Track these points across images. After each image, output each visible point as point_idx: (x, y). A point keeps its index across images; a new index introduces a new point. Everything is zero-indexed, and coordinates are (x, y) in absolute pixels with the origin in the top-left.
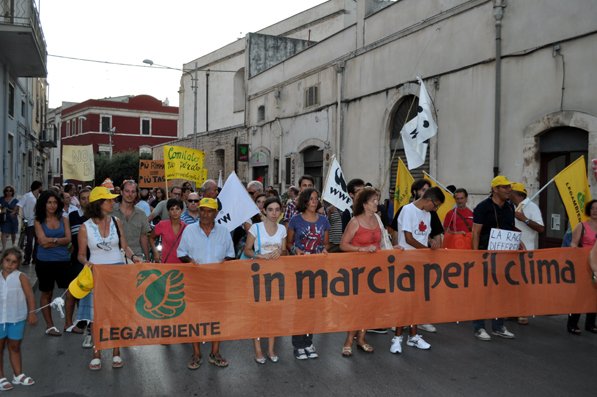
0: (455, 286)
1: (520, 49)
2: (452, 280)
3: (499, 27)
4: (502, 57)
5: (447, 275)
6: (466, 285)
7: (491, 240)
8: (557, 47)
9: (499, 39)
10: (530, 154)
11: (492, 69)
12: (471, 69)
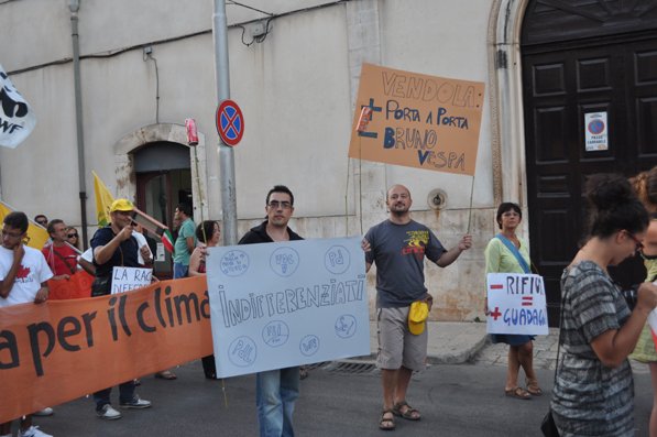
0: (76, 348)
1: (104, 50)
2: (70, 340)
3: (74, 19)
4: (81, 58)
5: (63, 335)
6: (90, 343)
7: (114, 282)
8: (148, 49)
9: (75, 35)
10: (125, 174)
11: (68, 70)
12: (41, 70)
